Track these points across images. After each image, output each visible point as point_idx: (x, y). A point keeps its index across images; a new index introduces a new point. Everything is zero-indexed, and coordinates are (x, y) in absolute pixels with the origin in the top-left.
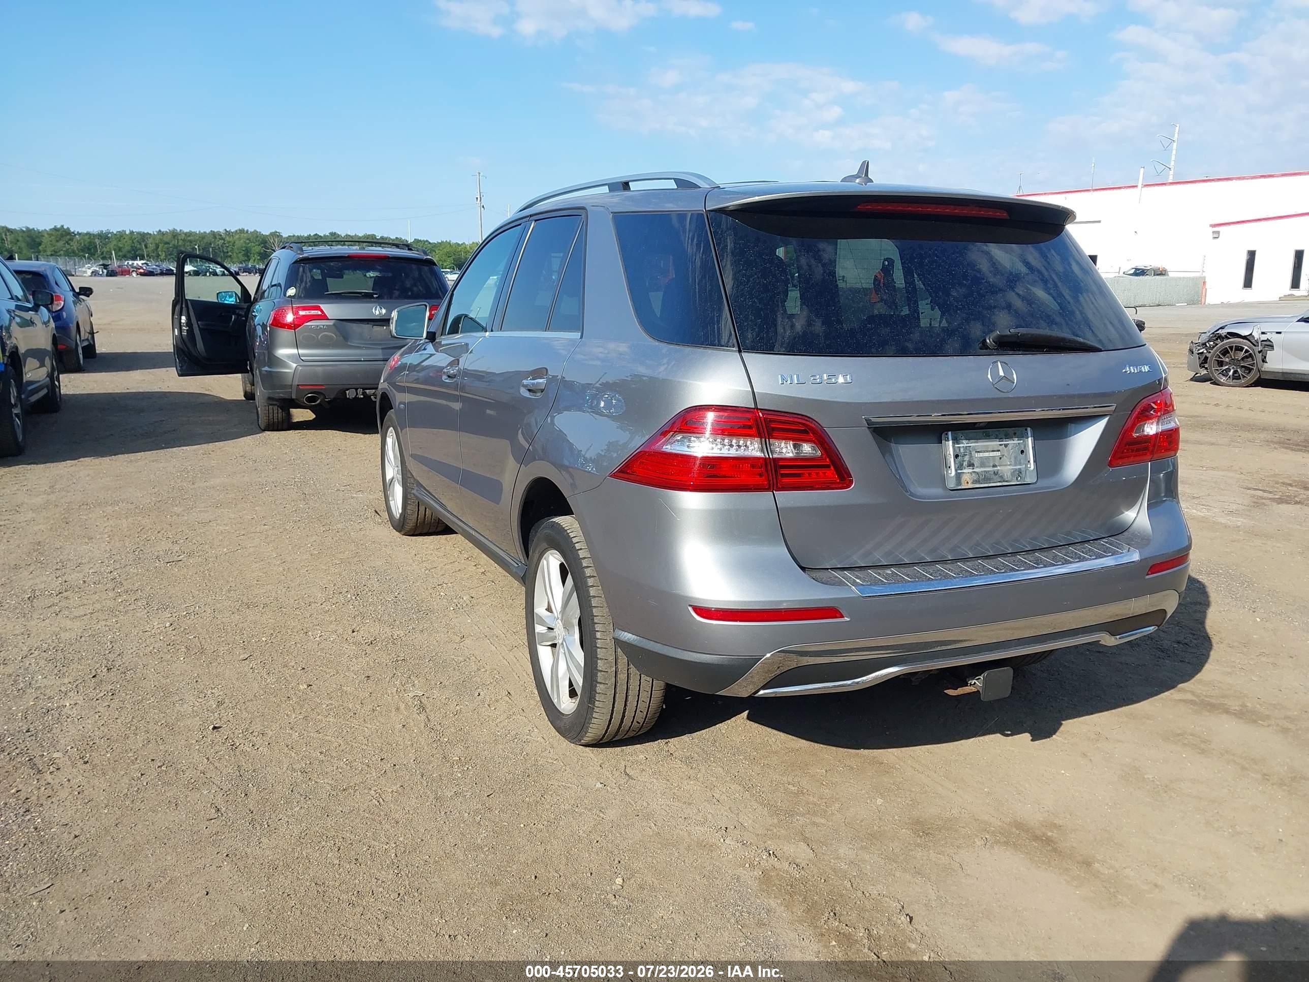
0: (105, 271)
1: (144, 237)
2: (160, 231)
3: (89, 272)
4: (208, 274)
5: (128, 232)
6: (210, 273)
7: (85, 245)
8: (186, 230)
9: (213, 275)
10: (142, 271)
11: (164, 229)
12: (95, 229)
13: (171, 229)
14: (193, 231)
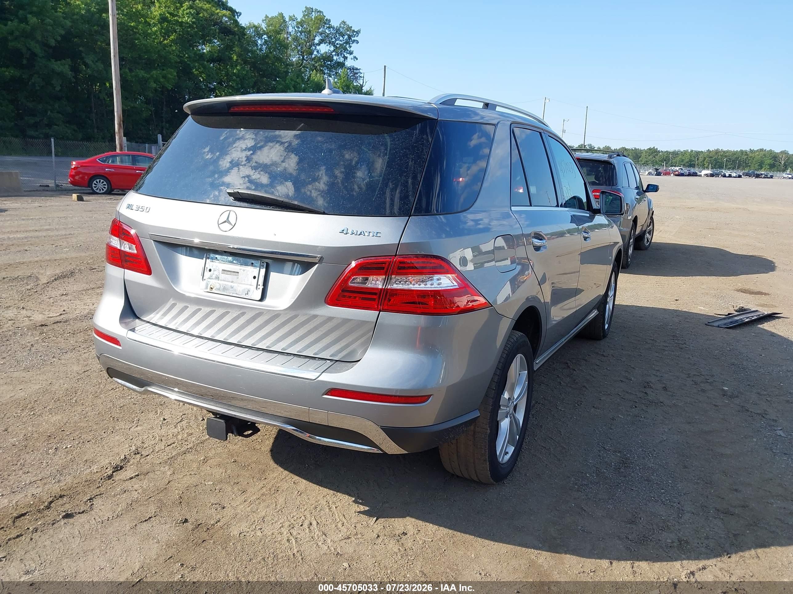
0: (655, 172)
1: (698, 153)
2: (709, 150)
3: (647, 172)
4: (720, 176)
5: (689, 151)
6: (722, 175)
7: (663, 158)
8: (725, 149)
9: (723, 177)
10: (677, 173)
11: (711, 149)
12: (671, 149)
13: (716, 149)
14: (730, 150)
